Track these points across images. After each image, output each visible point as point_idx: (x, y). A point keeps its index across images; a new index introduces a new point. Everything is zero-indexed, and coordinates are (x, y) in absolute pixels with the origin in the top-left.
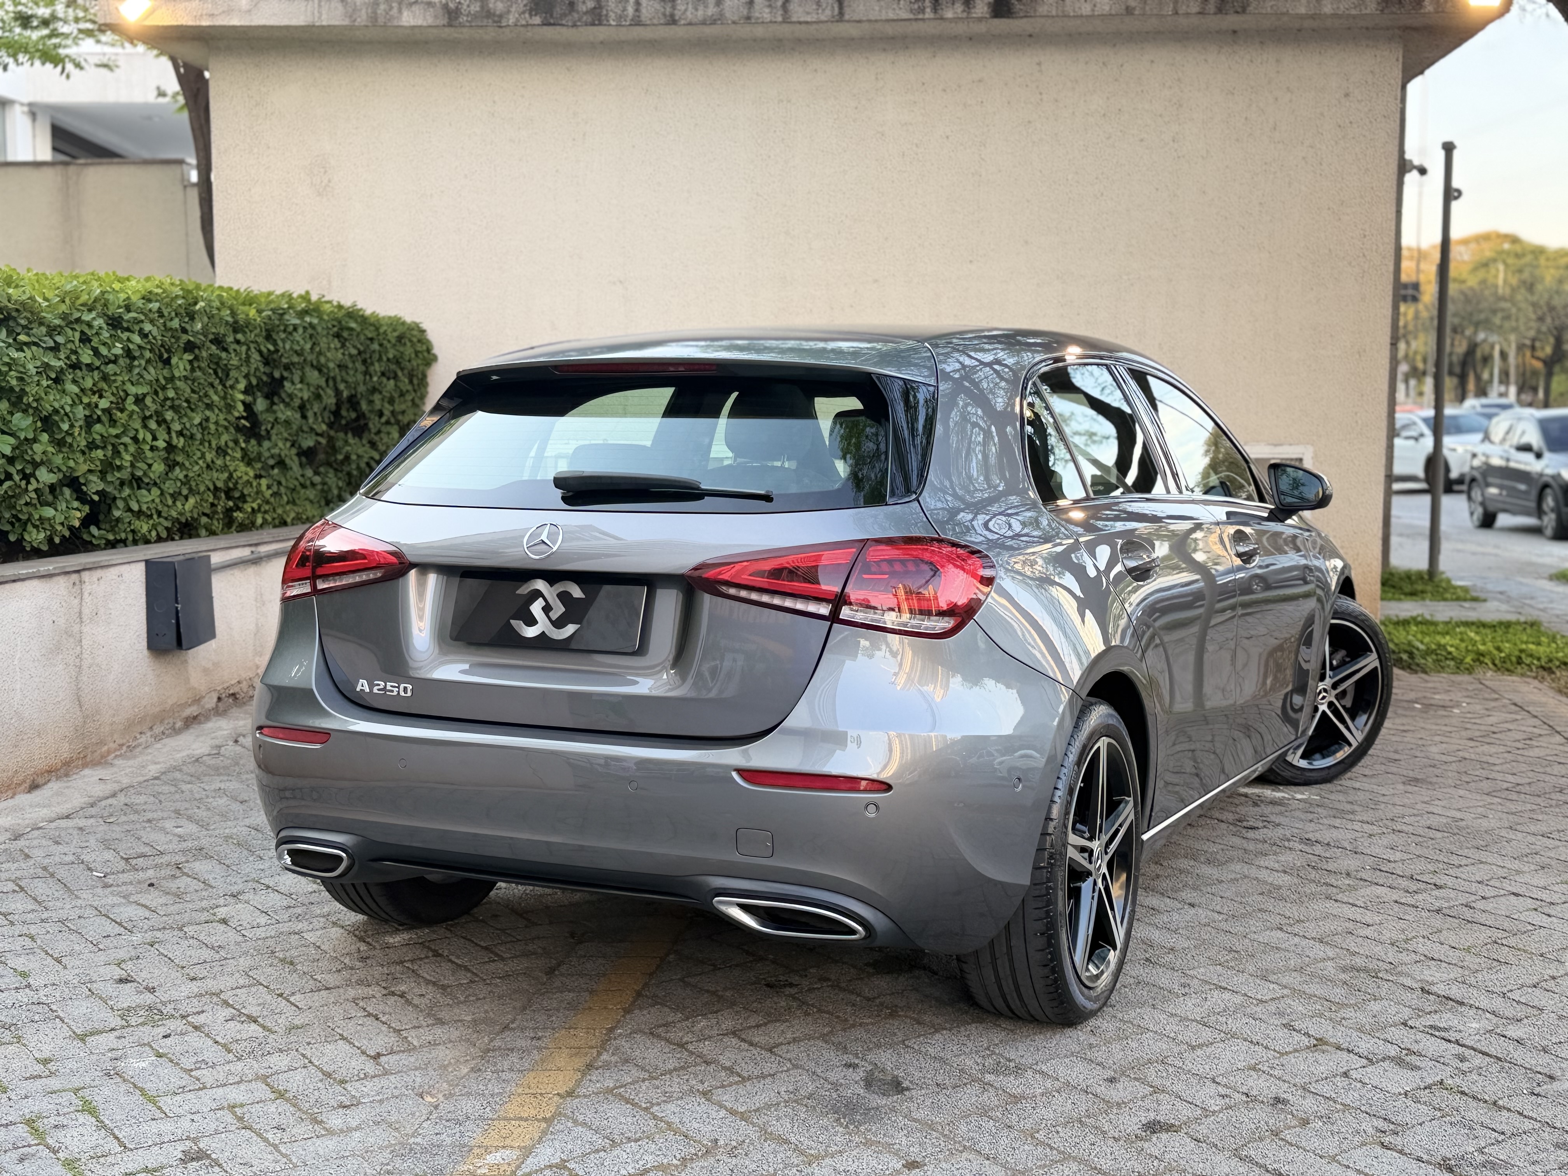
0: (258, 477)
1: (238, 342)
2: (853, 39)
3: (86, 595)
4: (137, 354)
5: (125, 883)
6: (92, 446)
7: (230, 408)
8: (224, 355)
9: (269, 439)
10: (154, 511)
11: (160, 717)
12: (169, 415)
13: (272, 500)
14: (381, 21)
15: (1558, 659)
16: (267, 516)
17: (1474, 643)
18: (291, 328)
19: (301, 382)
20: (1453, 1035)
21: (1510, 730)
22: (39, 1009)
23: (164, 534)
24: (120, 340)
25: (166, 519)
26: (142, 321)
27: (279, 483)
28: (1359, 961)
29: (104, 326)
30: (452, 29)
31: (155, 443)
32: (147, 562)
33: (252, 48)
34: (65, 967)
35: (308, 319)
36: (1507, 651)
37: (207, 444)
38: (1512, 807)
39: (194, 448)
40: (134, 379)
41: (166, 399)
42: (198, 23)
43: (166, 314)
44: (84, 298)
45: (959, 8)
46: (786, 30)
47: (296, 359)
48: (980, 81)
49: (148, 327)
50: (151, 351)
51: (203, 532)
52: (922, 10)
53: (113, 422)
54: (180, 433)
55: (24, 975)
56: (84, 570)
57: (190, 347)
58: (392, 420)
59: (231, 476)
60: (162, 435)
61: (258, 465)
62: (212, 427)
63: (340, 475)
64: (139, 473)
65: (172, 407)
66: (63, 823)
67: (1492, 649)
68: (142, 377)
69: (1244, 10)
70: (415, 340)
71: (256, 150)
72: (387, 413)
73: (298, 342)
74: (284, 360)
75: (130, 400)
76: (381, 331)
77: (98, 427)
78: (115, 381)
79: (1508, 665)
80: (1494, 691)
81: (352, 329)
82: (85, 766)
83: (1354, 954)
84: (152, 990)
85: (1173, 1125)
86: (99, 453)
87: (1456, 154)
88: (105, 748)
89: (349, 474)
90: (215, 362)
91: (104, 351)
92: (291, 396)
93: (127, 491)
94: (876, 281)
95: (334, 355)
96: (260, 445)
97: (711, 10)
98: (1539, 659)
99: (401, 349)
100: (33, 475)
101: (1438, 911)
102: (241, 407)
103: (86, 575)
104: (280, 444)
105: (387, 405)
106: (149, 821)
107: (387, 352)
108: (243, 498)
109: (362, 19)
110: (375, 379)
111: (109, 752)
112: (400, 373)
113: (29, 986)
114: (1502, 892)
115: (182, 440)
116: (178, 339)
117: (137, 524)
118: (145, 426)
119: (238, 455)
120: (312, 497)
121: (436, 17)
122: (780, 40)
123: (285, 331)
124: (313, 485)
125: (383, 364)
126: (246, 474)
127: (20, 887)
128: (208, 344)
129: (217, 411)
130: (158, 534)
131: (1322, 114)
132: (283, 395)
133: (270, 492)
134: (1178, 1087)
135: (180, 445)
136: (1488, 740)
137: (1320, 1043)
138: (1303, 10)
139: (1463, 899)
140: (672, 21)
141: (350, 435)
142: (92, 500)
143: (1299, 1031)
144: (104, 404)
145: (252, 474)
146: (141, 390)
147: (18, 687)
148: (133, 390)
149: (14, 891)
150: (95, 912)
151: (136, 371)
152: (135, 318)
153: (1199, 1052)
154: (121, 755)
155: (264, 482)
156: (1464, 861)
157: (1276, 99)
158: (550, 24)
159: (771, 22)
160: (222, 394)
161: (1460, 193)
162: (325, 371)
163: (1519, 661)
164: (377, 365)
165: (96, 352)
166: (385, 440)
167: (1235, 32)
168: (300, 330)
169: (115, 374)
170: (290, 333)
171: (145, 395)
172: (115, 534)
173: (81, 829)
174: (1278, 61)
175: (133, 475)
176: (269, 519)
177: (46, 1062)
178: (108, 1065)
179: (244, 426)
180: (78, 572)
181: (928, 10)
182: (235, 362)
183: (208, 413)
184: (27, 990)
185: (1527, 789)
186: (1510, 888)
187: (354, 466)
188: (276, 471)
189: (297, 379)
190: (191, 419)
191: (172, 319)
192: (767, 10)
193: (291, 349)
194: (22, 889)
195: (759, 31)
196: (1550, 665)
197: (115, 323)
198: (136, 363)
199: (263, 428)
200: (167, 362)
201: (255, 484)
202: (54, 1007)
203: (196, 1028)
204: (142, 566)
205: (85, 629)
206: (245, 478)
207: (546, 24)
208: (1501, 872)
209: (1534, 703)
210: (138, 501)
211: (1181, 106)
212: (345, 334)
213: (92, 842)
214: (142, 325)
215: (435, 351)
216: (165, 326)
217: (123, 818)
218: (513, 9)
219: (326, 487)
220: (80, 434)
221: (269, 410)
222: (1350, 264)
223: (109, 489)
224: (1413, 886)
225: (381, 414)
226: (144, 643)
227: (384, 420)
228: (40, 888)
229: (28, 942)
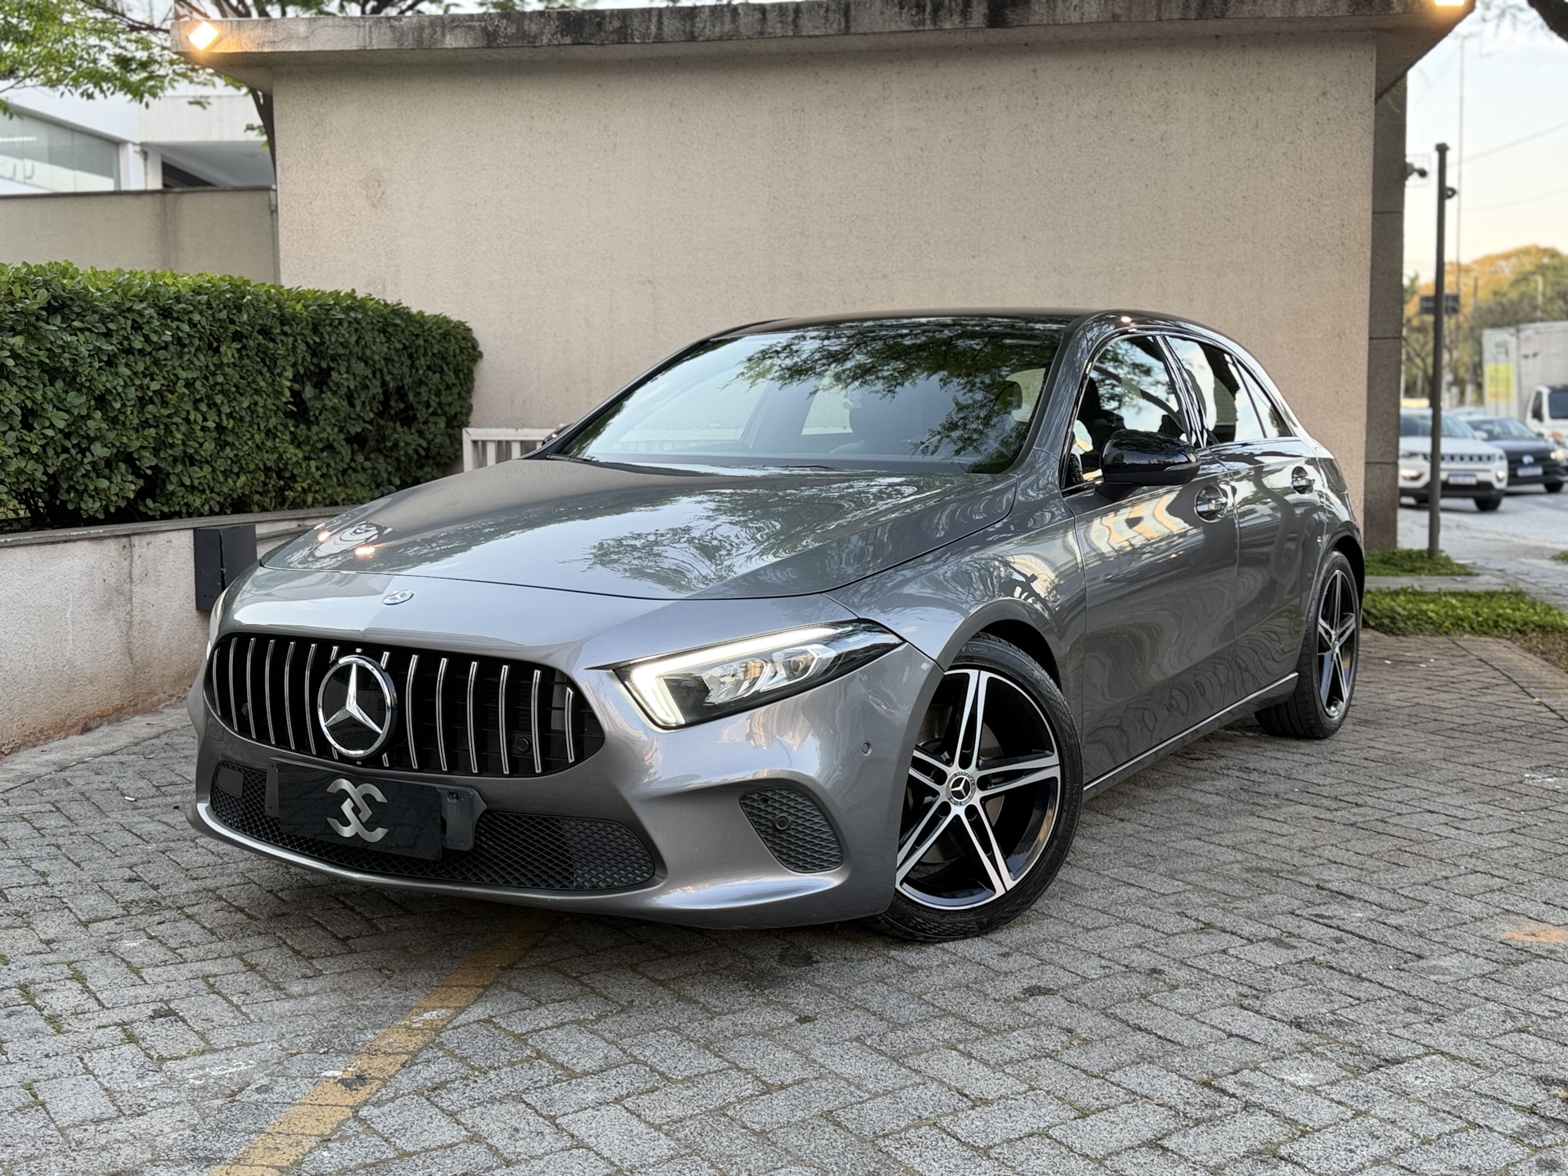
0: (307, 458)
1: (285, 334)
2: (861, 52)
3: (136, 557)
4: (187, 342)
5: (153, 806)
6: (145, 424)
7: (278, 394)
8: (271, 345)
9: (318, 425)
10: (206, 486)
12: (219, 399)
13: (322, 481)
14: (426, 44)
15: (1533, 622)
16: (317, 496)
17: (1454, 609)
18: (336, 322)
19: (347, 372)
20: (1335, 922)
21: (1468, 681)
22: (52, 901)
23: (217, 509)
24: (168, 327)
25: (219, 494)
26: (191, 312)
27: (329, 465)
28: (1265, 864)
29: (155, 315)
30: (492, 50)
31: (205, 424)
32: (195, 530)
33: (312, 73)
34: (82, 870)
35: (353, 314)
36: (1485, 615)
37: (256, 427)
38: (1452, 743)
39: (244, 429)
40: (185, 364)
41: (216, 383)
42: (261, 50)
43: (215, 306)
44: (136, 290)
45: (957, 19)
46: (797, 44)
47: (341, 351)
48: (980, 88)
49: (196, 317)
50: (200, 339)
51: (256, 508)
52: (923, 22)
53: (165, 403)
54: (230, 416)
55: (43, 874)
56: (134, 534)
57: (237, 336)
58: (440, 412)
59: (280, 458)
60: (212, 416)
61: (308, 448)
62: (261, 410)
63: (389, 460)
64: (191, 451)
65: (222, 392)
66: (106, 759)
67: (1470, 614)
68: (192, 363)
69: (1223, 15)
70: (459, 337)
71: (316, 167)
72: (433, 404)
73: (343, 335)
74: (330, 352)
75: (181, 383)
76: (426, 327)
77: (150, 407)
78: (165, 365)
79: (1485, 628)
80: (1464, 649)
81: (397, 325)
82: (136, 713)
83: (1262, 858)
84: (156, 888)
85: (1051, 989)
86: (152, 431)
88: (155, 698)
89: (398, 460)
90: (262, 351)
91: (154, 338)
92: (337, 385)
93: (179, 468)
94: (885, 276)
95: (379, 348)
96: (309, 429)
97: (728, 27)
98: (1515, 623)
99: (446, 345)
100: (88, 449)
101: (1353, 825)
102: (288, 393)
103: (136, 540)
104: (329, 429)
105: (433, 397)
106: (186, 757)
107: (432, 347)
108: (293, 477)
109: (409, 42)
110: (421, 372)
111: (159, 701)
112: (446, 368)
113: (46, 883)
114: (1419, 810)
115: (231, 421)
116: (226, 329)
117: (190, 498)
118: (197, 409)
119: (287, 437)
120: (363, 481)
121: (476, 39)
122: (794, 54)
123: (330, 325)
124: (364, 469)
125: (428, 358)
126: (296, 455)
127: (57, 808)
128: (255, 334)
129: (265, 396)
130: (211, 508)
131: (1301, 112)
132: (331, 384)
133: (319, 473)
134: (1065, 961)
135: (230, 426)
136: (1445, 689)
137: (1207, 927)
138: (1279, 14)
139: (1380, 815)
140: (692, 38)
141: (398, 424)
142: (146, 474)
143: (1190, 918)
144: (155, 386)
145: (301, 455)
146: (190, 375)
147: (70, 638)
148: (183, 374)
149: (51, 811)
150: (119, 827)
151: (187, 357)
152: (184, 309)
153: (1093, 933)
154: (171, 705)
155: (313, 464)
156: (1390, 786)
157: (1258, 99)
158: (580, 44)
159: (782, 36)
160: (270, 381)
161: (1453, 192)
162: (371, 362)
163: (1496, 625)
164: (422, 359)
165: (147, 339)
166: (433, 429)
167: (1217, 37)
168: (346, 325)
169: (166, 359)
170: (336, 327)
171: (195, 379)
172: (169, 507)
173: (122, 763)
174: (1259, 63)
175: (185, 452)
176: (320, 499)
177: (48, 942)
178: (104, 945)
179: (292, 411)
180: (128, 536)
181: (928, 22)
182: (282, 351)
183: (256, 398)
184: (44, 887)
185: (1471, 728)
186: (1427, 807)
187: (402, 453)
188: (325, 454)
189: (343, 369)
190: (240, 403)
191: (220, 311)
192: (779, 26)
193: (337, 341)
194: (58, 809)
195: (773, 46)
196: (1525, 628)
197: (165, 313)
198: (186, 350)
199: (311, 414)
200: (217, 351)
201: (304, 465)
202: (65, 900)
203: (188, 917)
204: (190, 534)
205: (135, 589)
206: (295, 459)
207: (576, 43)
208: (1424, 794)
209: (1499, 659)
210: (190, 477)
211: (1168, 107)
212: (391, 330)
213: (130, 772)
214: (191, 316)
215: (481, 348)
216: (214, 317)
217: (163, 755)
218: (546, 31)
219: (376, 472)
220: (132, 413)
221: (317, 398)
222: (1330, 252)
223: (162, 465)
224: (1334, 805)
225: (428, 405)
226: (193, 604)
227: (431, 410)
228: (75, 809)
229: (54, 850)
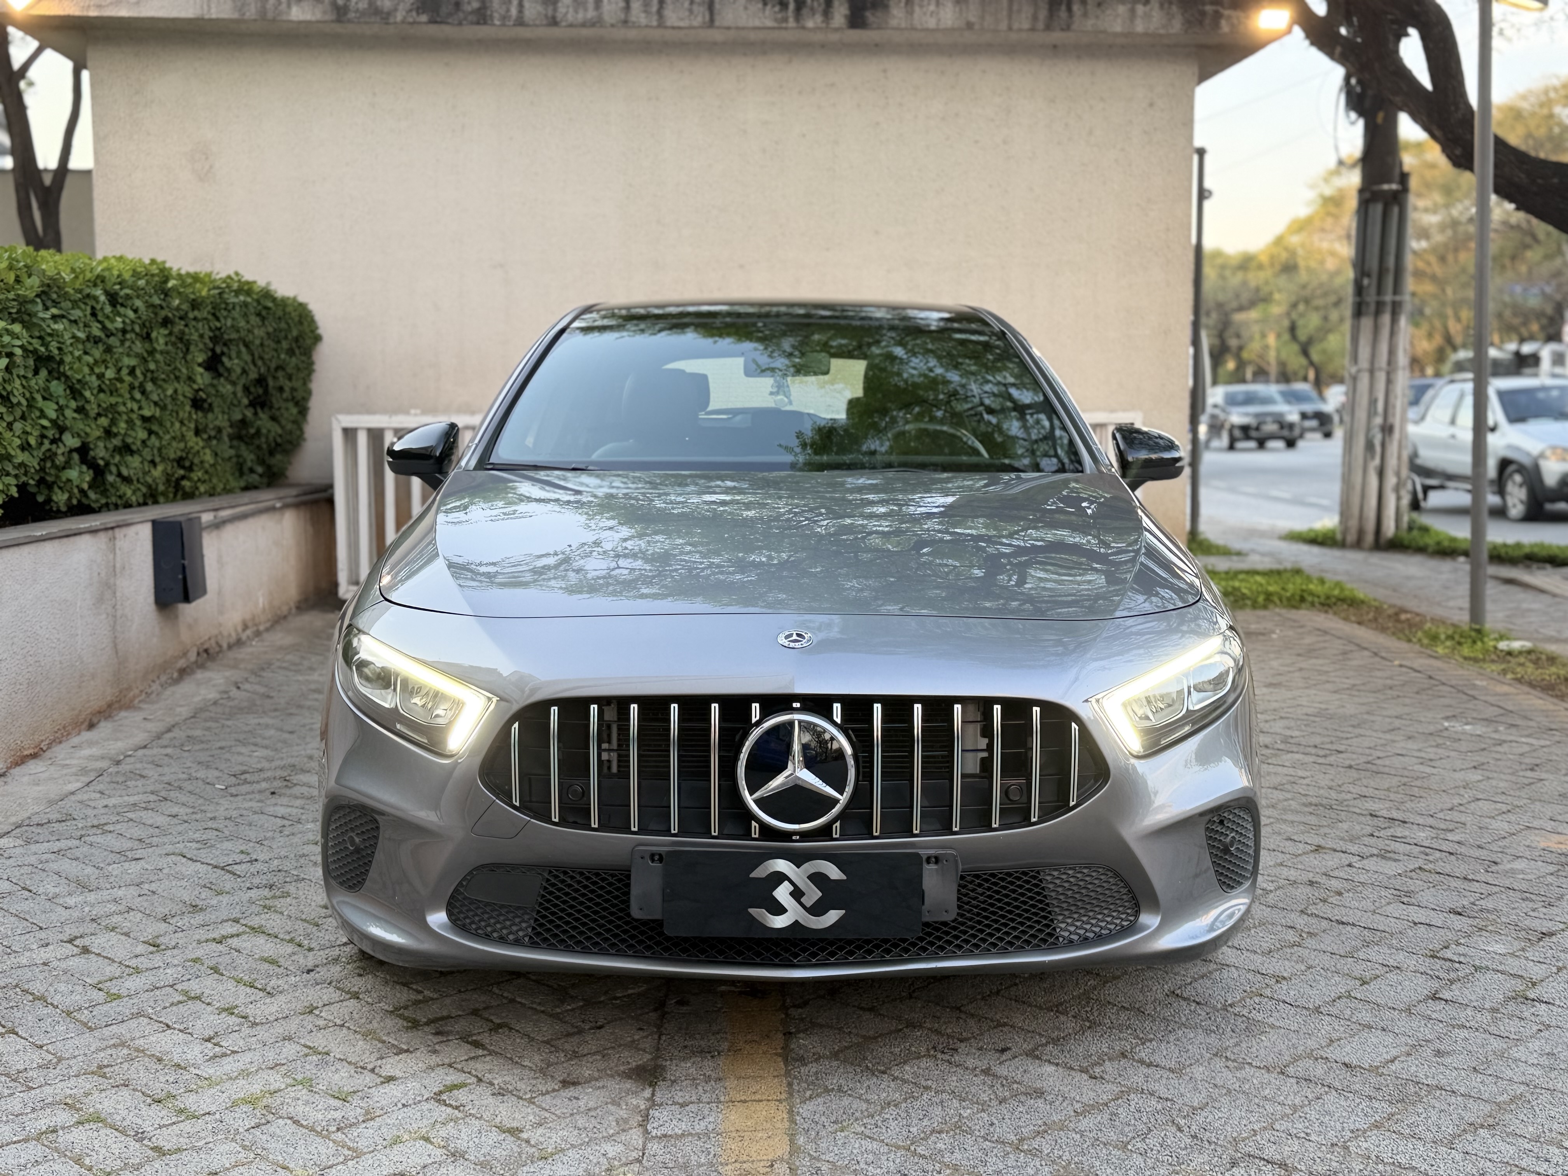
1: (196, 319)
2: (718, 44)
3: (117, 550)
4: (130, 328)
5: (249, 793)
6: (100, 413)
8: (187, 330)
9: (213, 411)
10: (136, 477)
11: (163, 667)
12: (149, 386)
13: (210, 470)
14: (270, 15)
15: (1334, 596)
16: (206, 486)
17: (1261, 585)
18: (231, 306)
19: (236, 357)
21: (1325, 648)
23: (142, 502)
24: (119, 315)
25: (143, 484)
26: (133, 297)
27: (216, 454)
28: (1314, 800)
29: (107, 301)
30: (339, 25)
31: (140, 412)
32: (154, 523)
33: (134, 38)
35: (242, 298)
37: (174, 415)
39: (166, 418)
40: (127, 351)
41: (148, 370)
44: (89, 275)
45: (819, 18)
46: (657, 34)
48: (832, 85)
49: (138, 303)
52: (785, 20)
53: (115, 392)
56: (119, 526)
57: (166, 322)
61: (204, 436)
62: (181, 398)
63: (251, 448)
64: (128, 440)
65: (152, 379)
66: (147, 752)
67: (1278, 590)
68: (132, 350)
69: (1068, 28)
70: (307, 319)
71: (136, 137)
72: (287, 389)
73: (236, 320)
74: (226, 337)
75: (125, 371)
76: (287, 311)
78: (115, 353)
79: (1294, 602)
81: (268, 309)
82: (121, 708)
83: (1306, 795)
86: (104, 421)
87: (1208, 158)
88: (132, 693)
89: (259, 447)
90: (181, 337)
91: (109, 325)
92: (229, 370)
93: (119, 458)
94: (741, 266)
95: (257, 332)
96: (206, 417)
97: (591, 14)
98: (1319, 597)
99: (300, 329)
100: (60, 439)
101: (1350, 767)
102: (199, 380)
103: (117, 531)
104: (219, 416)
105: (287, 382)
106: (222, 748)
107: (291, 331)
108: (191, 467)
109: (251, 12)
110: (282, 356)
111: (135, 697)
112: (297, 352)
114: (1390, 754)
115: (157, 409)
116: (157, 315)
117: (123, 489)
118: (133, 396)
119: (192, 426)
120: (229, 469)
121: (325, 13)
123: (226, 309)
124: (229, 458)
125: (288, 342)
126: (196, 444)
128: (178, 320)
131: (1131, 121)
132: (221, 370)
137: (1318, 849)
138: (1118, 29)
139: (1363, 759)
140: (554, 22)
142: (98, 465)
144: (108, 374)
145: (199, 444)
146: (133, 362)
147: (80, 632)
148: (127, 361)
151: (127, 344)
152: (128, 295)
156: (1349, 735)
157: (1091, 107)
158: (436, 22)
159: (647, 26)
160: (186, 367)
161: (1210, 193)
162: (251, 347)
163: (1302, 599)
164: (284, 343)
165: (102, 326)
166: (286, 415)
167: (1055, 47)
168: (238, 308)
169: (115, 346)
170: (230, 311)
173: (168, 755)
174: (1092, 73)
175: (124, 442)
176: (209, 490)
180: (111, 529)
181: (791, 20)
182: (195, 337)
183: (176, 385)
185: (1362, 688)
186: (1394, 751)
187: (263, 440)
189: (232, 354)
190: (164, 390)
191: (152, 296)
192: (643, 15)
193: (231, 326)
195: (632, 34)
196: (1329, 601)
197: (113, 299)
198: (128, 336)
199: (209, 400)
200: (147, 337)
201: (201, 454)
204: (150, 526)
205: (118, 582)
206: (195, 448)
207: (432, 21)
208: (1381, 741)
209: (1332, 629)
211: (1009, 111)
212: (264, 313)
213: (189, 764)
214: (133, 301)
215: (321, 331)
216: (148, 302)
217: (197, 747)
218: (401, 7)
220: (94, 402)
221: (213, 383)
222: (1156, 254)
223: (108, 455)
224: (1321, 753)
225: (282, 390)
226: (153, 598)
227: (285, 395)
228: (181, 798)
